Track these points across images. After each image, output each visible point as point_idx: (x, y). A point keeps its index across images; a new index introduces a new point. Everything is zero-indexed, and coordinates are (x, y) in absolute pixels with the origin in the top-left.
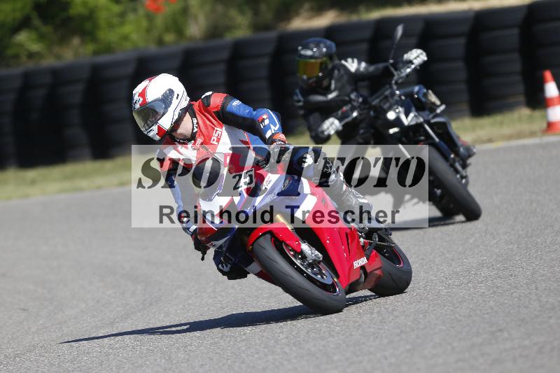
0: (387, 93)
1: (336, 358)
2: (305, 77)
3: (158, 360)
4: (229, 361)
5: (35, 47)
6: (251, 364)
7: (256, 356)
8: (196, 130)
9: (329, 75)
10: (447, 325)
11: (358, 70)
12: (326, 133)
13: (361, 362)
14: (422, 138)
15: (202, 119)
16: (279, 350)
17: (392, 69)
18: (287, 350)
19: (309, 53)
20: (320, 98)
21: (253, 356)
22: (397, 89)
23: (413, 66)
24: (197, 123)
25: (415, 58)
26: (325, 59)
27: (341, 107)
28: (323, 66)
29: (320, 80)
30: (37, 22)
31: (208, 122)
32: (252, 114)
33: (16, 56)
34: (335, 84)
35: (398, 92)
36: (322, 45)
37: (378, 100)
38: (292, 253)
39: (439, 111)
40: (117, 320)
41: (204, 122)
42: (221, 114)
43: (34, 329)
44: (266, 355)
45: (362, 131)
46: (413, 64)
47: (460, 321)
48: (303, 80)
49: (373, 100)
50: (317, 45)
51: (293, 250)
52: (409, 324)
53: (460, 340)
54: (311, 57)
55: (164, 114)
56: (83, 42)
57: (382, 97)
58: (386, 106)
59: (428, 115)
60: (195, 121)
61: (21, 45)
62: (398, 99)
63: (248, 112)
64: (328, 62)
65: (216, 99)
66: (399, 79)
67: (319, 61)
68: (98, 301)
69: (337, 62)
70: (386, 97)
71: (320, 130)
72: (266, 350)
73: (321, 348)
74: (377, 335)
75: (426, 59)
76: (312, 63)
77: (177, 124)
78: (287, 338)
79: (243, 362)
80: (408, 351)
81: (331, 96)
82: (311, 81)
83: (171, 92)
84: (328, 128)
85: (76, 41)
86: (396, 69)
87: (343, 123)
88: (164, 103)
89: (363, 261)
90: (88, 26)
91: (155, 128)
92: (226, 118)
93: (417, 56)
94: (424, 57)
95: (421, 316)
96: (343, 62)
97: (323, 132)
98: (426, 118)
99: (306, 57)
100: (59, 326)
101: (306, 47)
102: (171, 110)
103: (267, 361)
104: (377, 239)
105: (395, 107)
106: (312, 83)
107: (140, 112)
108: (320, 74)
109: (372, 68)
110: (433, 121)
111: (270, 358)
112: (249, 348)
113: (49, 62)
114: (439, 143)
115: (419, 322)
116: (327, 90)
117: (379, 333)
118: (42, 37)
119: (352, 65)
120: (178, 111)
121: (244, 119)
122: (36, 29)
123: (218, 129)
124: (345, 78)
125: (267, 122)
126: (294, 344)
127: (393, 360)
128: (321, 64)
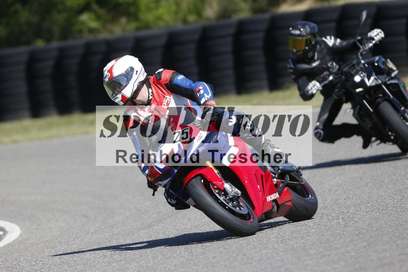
0: (354, 62)
1: (312, 252)
2: (295, 50)
3: (183, 253)
4: (234, 254)
5: (94, 24)
6: (250, 257)
7: (253, 250)
8: (151, 97)
9: (313, 49)
10: (393, 228)
11: (334, 44)
12: (310, 92)
13: (330, 255)
14: (381, 95)
15: (155, 89)
16: (270, 246)
17: (359, 44)
18: (276, 246)
19: (297, 32)
20: (305, 66)
21: (251, 250)
22: (363, 59)
23: (374, 42)
24: (152, 93)
25: (376, 36)
26: (309, 37)
27: (323, 73)
28: (308, 42)
29: (306, 52)
30: (95, 7)
31: (160, 92)
32: (191, 86)
33: (80, 31)
34: (318, 55)
35: (363, 62)
36: (307, 27)
37: (347, 68)
38: (217, 191)
39: (393, 75)
40: (153, 224)
41: (157, 92)
42: (169, 85)
43: (92, 231)
44: (261, 250)
45: (336, 90)
46: (374, 40)
47: (402, 225)
48: (294, 53)
49: (344, 67)
50: (304, 27)
51: (218, 188)
52: (365, 227)
53: (402, 239)
54: (299, 35)
55: (126, 86)
56: (129, 21)
57: (351, 65)
58: (353, 73)
59: (386, 78)
60: (150, 91)
61: (83, 23)
62: (363, 66)
63: (189, 85)
64: (312, 38)
65: (166, 74)
66: (363, 51)
67: (305, 38)
68: (139, 210)
69: (319, 39)
70: (354, 66)
71: (306, 90)
72: (261, 246)
73: (301, 244)
74: (341, 235)
75: (383, 36)
76: (300, 40)
77: (136, 93)
78: (276, 237)
79: (244, 255)
80: (365, 247)
81: (314, 64)
82: (299, 54)
83: (132, 69)
84: (312, 89)
85: (123, 20)
86: (361, 44)
87: (322, 85)
88: (127, 77)
89: (275, 196)
90: (132, 9)
91: (120, 96)
92: (173, 88)
93: (377, 34)
94: (382, 35)
95: (374, 221)
96: (324, 39)
97: (308, 91)
98: (384, 81)
99: (295, 35)
100: (111, 228)
101: (295, 28)
102: (131, 82)
103: (261, 254)
104: (288, 179)
105: (360, 72)
106: (301, 54)
107: (109, 84)
108: (307, 48)
109: (345, 43)
110: (389, 83)
111: (264, 252)
112: (248, 244)
113: (104, 35)
114: (393, 99)
115: (373, 226)
116: (312, 60)
117: (343, 234)
118: (98, 18)
119: (330, 41)
120: (137, 83)
121: (186, 89)
122: (94, 12)
123: (167, 97)
124: (325, 51)
125: (202, 92)
126: (281, 241)
127: (353, 254)
128: (307, 40)
